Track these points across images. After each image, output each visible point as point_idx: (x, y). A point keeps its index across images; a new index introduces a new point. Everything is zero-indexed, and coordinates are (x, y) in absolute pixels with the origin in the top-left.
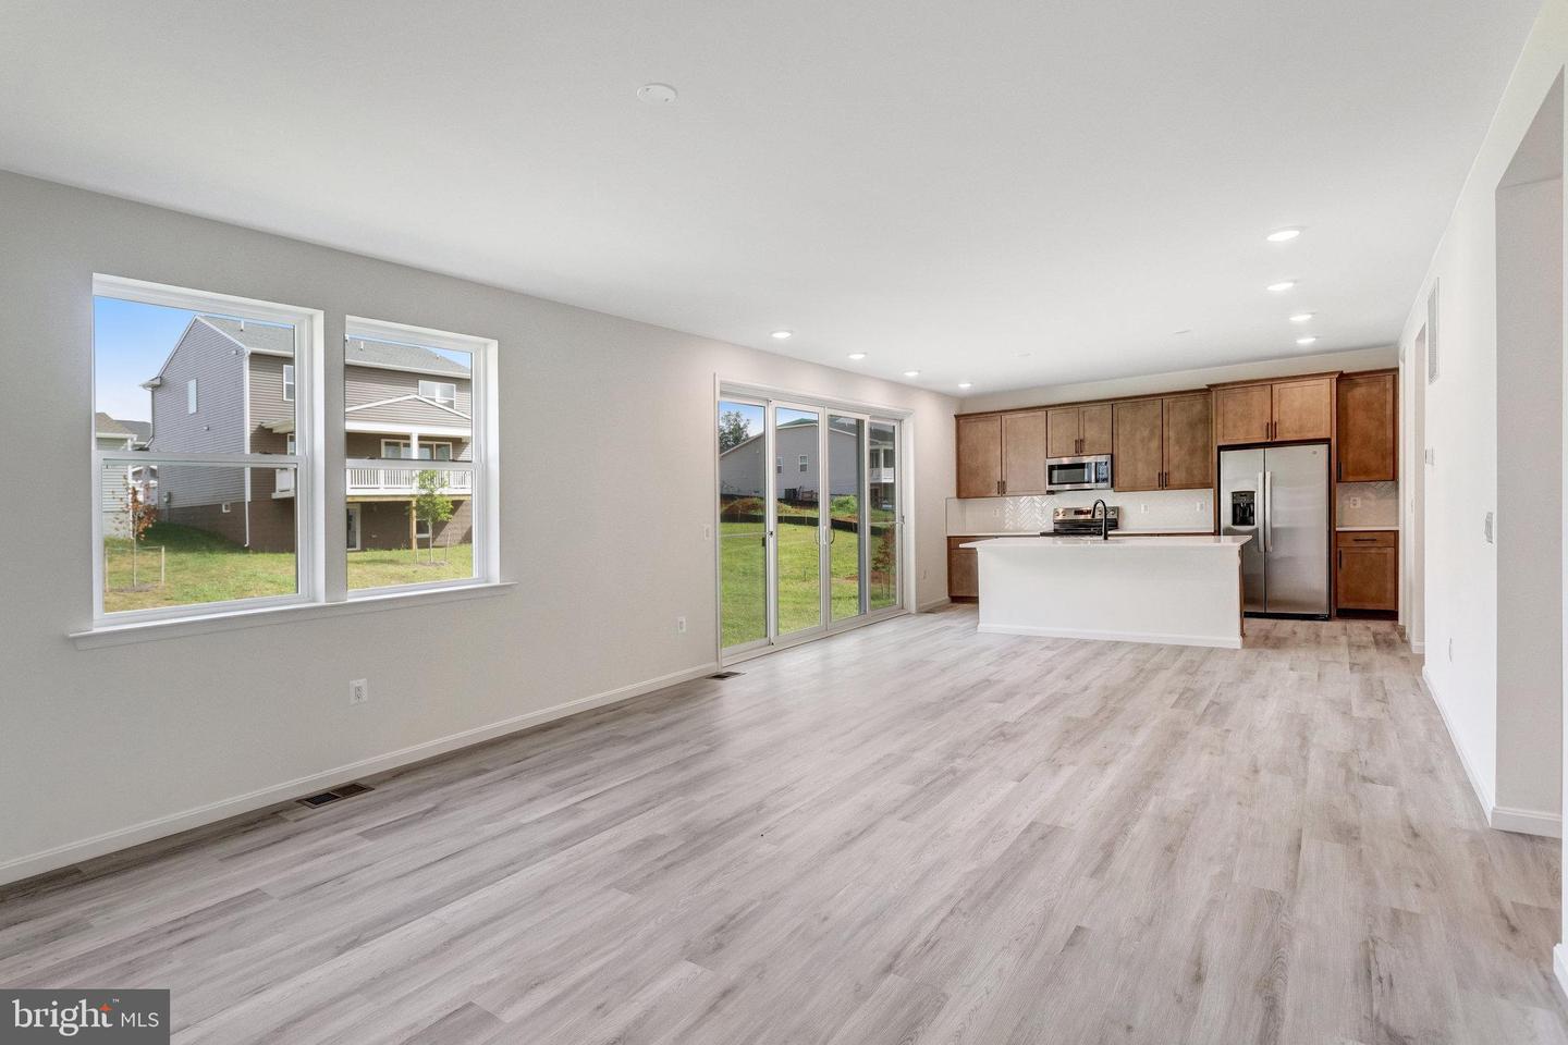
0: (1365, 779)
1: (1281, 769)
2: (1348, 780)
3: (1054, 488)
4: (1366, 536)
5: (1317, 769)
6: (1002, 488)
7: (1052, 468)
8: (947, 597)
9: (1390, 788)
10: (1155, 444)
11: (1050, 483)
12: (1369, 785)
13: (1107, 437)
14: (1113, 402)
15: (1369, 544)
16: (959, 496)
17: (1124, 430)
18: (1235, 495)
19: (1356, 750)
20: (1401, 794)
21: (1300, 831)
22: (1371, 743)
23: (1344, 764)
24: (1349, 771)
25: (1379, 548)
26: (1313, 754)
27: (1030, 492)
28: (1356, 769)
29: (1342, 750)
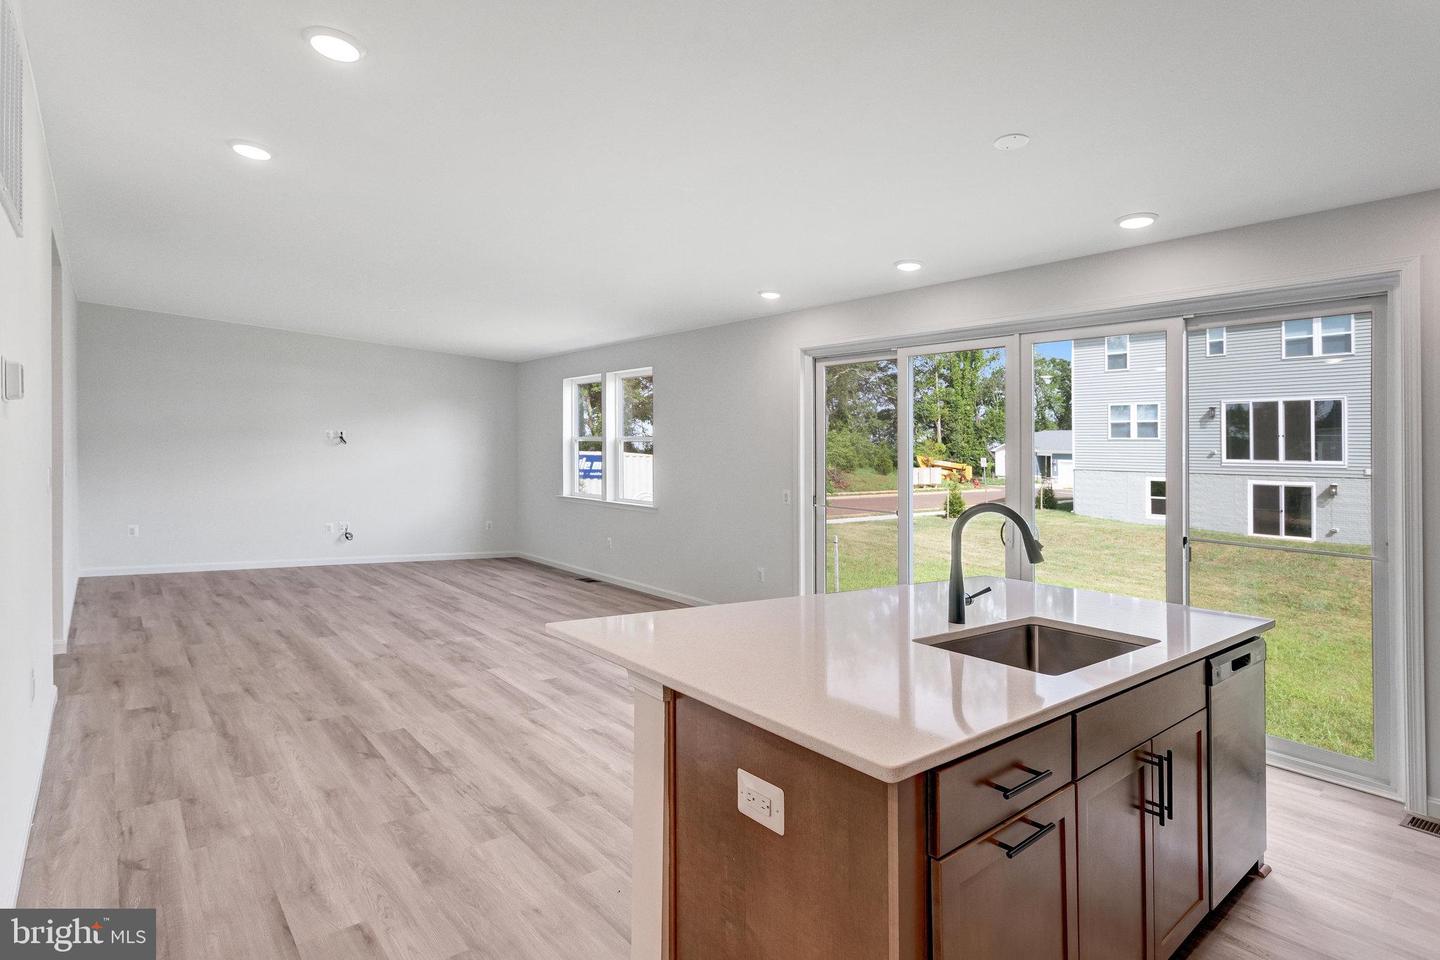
0: (153, 710)
1: (227, 697)
2: (168, 705)
5: (198, 707)
9: (131, 708)
12: (149, 706)
19: (166, 737)
20: (122, 705)
21: (192, 666)
22: (149, 753)
23: (174, 718)
24: (169, 713)
26: (208, 720)
28: (163, 717)
29: (179, 732)
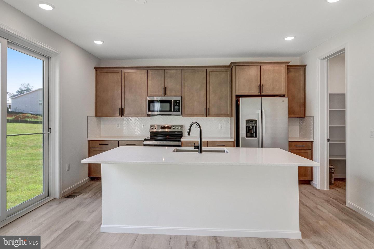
3: (150, 113)
4: (300, 144)
6: (122, 113)
7: (151, 102)
8: (88, 178)
10: (203, 92)
11: (149, 110)
13: (179, 87)
14: (183, 69)
15: (301, 148)
16: (96, 116)
17: (187, 84)
18: (248, 121)
25: (305, 150)
27: (137, 115)
